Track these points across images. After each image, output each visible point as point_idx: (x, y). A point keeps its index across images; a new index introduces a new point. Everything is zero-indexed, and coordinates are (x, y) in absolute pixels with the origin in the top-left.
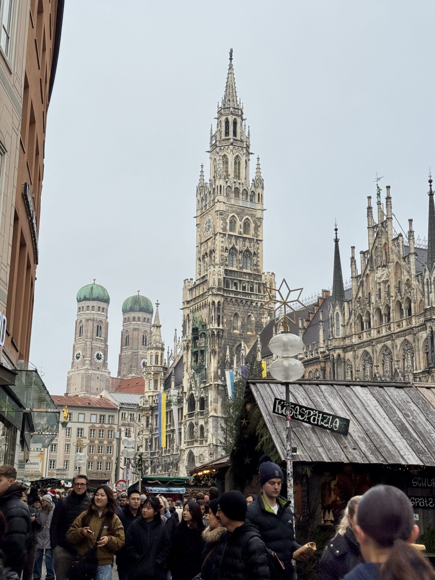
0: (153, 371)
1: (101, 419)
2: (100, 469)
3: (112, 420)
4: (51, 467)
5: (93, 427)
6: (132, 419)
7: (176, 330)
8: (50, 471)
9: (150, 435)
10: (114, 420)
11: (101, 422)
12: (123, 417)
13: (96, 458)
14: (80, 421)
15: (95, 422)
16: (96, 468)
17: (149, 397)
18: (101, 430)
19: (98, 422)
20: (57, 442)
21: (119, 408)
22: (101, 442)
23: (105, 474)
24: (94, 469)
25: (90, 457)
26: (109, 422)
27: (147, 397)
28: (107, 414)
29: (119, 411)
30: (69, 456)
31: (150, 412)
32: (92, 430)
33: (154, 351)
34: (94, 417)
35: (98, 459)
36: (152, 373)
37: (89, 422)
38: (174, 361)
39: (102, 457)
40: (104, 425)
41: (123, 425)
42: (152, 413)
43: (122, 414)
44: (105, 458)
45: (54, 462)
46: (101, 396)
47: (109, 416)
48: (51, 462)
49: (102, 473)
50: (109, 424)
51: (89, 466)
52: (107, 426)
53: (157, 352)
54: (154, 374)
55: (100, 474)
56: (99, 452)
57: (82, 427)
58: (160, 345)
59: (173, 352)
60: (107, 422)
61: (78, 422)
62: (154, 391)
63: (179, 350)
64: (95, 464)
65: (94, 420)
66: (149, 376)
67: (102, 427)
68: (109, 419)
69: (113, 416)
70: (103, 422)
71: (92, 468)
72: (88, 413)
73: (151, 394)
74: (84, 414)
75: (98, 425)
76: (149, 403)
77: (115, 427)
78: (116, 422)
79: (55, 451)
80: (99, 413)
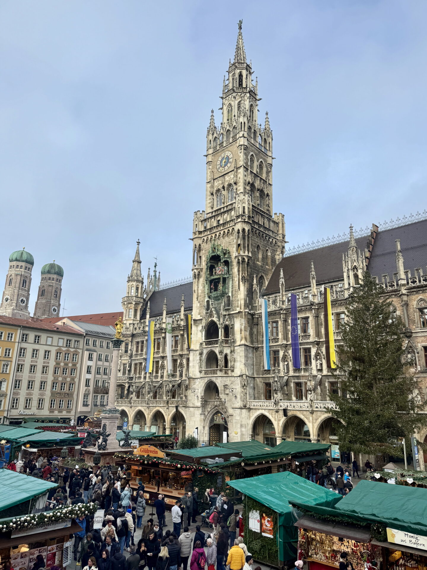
0: (135, 301)
1: (67, 343)
2: (64, 390)
3: (77, 344)
4: (16, 387)
5: (60, 350)
6: (94, 345)
7: (149, 269)
8: (15, 391)
9: (130, 360)
10: (79, 345)
11: (67, 346)
12: (87, 344)
13: (60, 379)
14: (48, 344)
15: (62, 345)
16: (59, 389)
17: (130, 324)
18: (67, 353)
19: (65, 345)
20: (23, 363)
21: (85, 335)
22: (66, 364)
23: (68, 394)
24: (58, 390)
25: (55, 378)
26: (74, 346)
27: (128, 325)
28: (73, 339)
29: (85, 337)
30: (35, 376)
31: (130, 339)
32: (58, 353)
33: (135, 283)
34: (61, 341)
35: (63, 380)
36: (134, 303)
37: (57, 345)
38: (147, 295)
39: (66, 379)
40: (70, 349)
41: (87, 350)
42: (132, 340)
43: (87, 339)
44: (68, 379)
45: (19, 382)
46: (64, 323)
47: (75, 341)
48: (16, 382)
49: (65, 394)
50: (74, 348)
51: (53, 386)
52: (72, 350)
53: (138, 285)
54: (136, 304)
55: (64, 394)
56: (63, 374)
57: (49, 350)
58: (141, 279)
59: (146, 287)
60: (73, 347)
61: (46, 345)
62: (134, 319)
63: (151, 286)
64: (58, 386)
65: (61, 344)
66: (129, 305)
67: (68, 351)
68: (75, 344)
69: (78, 341)
70: (69, 346)
71: (56, 389)
72: (56, 337)
73: (131, 322)
74: (52, 337)
75: (64, 349)
76: (130, 331)
77: (80, 351)
78: (81, 347)
79: (21, 371)
80: (66, 338)
